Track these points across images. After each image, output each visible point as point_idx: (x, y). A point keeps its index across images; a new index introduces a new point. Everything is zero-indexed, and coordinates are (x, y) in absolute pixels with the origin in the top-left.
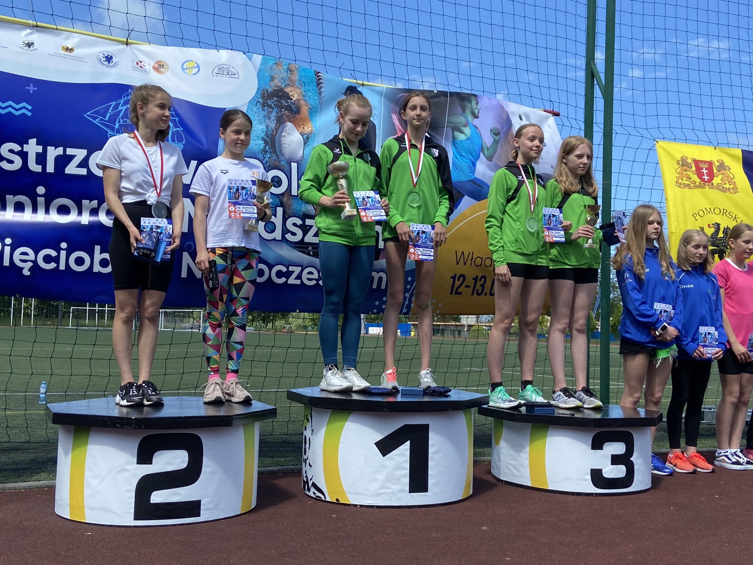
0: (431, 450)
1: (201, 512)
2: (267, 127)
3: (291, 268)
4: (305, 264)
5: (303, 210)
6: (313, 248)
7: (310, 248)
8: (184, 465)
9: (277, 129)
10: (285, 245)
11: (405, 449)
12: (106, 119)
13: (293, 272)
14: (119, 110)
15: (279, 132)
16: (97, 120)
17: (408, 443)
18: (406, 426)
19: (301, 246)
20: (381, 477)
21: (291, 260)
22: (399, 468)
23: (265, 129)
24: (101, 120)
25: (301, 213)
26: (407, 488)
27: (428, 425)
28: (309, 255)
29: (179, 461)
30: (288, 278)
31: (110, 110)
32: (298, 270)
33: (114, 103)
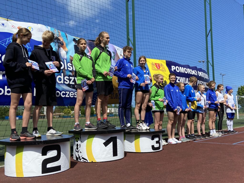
0: (118, 144)
1: (61, 169)
2: (56, 48)
3: (66, 92)
5: (69, 74)
6: (72, 86)
7: (71, 86)
8: (56, 155)
9: (59, 49)
10: (64, 85)
11: (111, 144)
12: (6, 44)
14: (10, 41)
15: (59, 50)
16: (3, 44)
17: (112, 142)
18: (111, 137)
19: (69, 85)
20: (105, 153)
21: (66, 89)
22: (110, 150)
23: (55, 49)
24: (5, 44)
25: (68, 75)
26: (112, 155)
27: (117, 137)
28: (71, 88)
29: (54, 154)
30: (66, 95)
31: (7, 41)
32: (68, 93)
33: (8, 39)
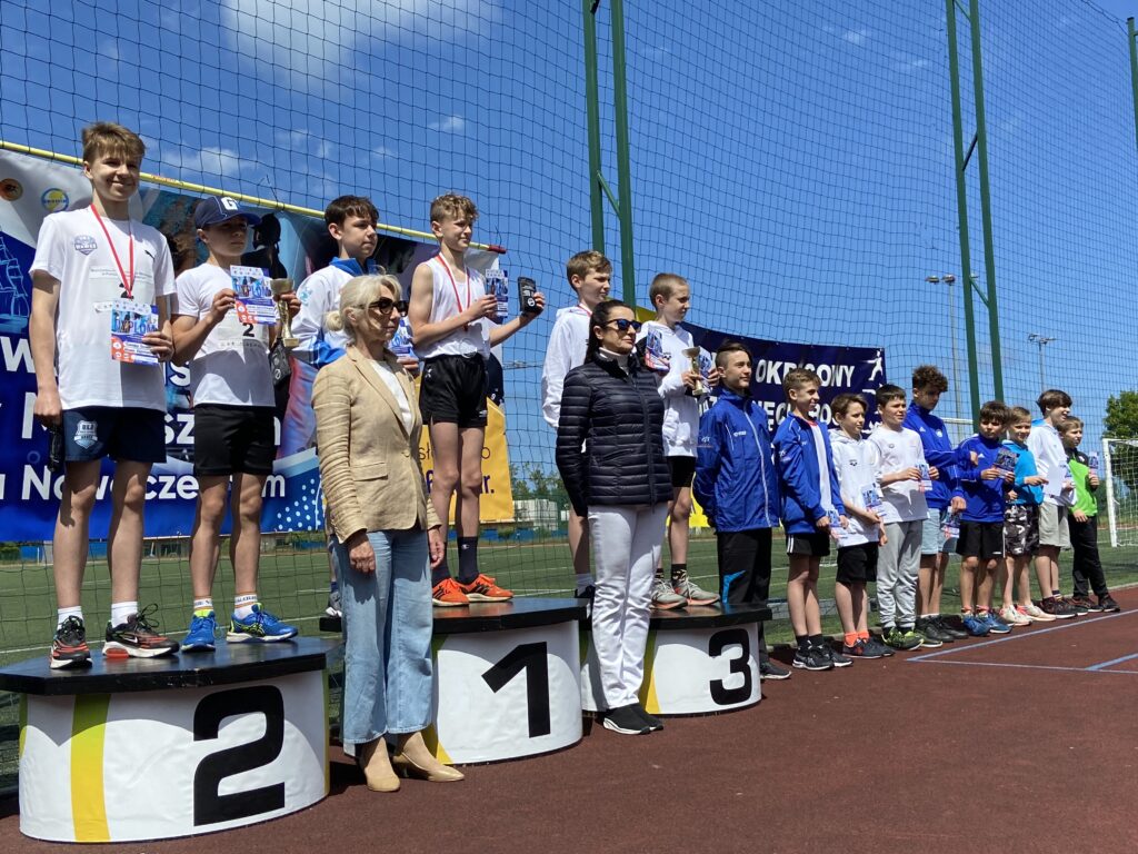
0: (551, 676)
1: (286, 799)
3: (162, 479)
4: (180, 473)
11: (521, 679)
13: (165, 483)
17: (524, 670)
18: (521, 647)
20: (493, 722)
22: (514, 705)
27: (545, 643)
30: (158, 492)
32: (170, 480)
